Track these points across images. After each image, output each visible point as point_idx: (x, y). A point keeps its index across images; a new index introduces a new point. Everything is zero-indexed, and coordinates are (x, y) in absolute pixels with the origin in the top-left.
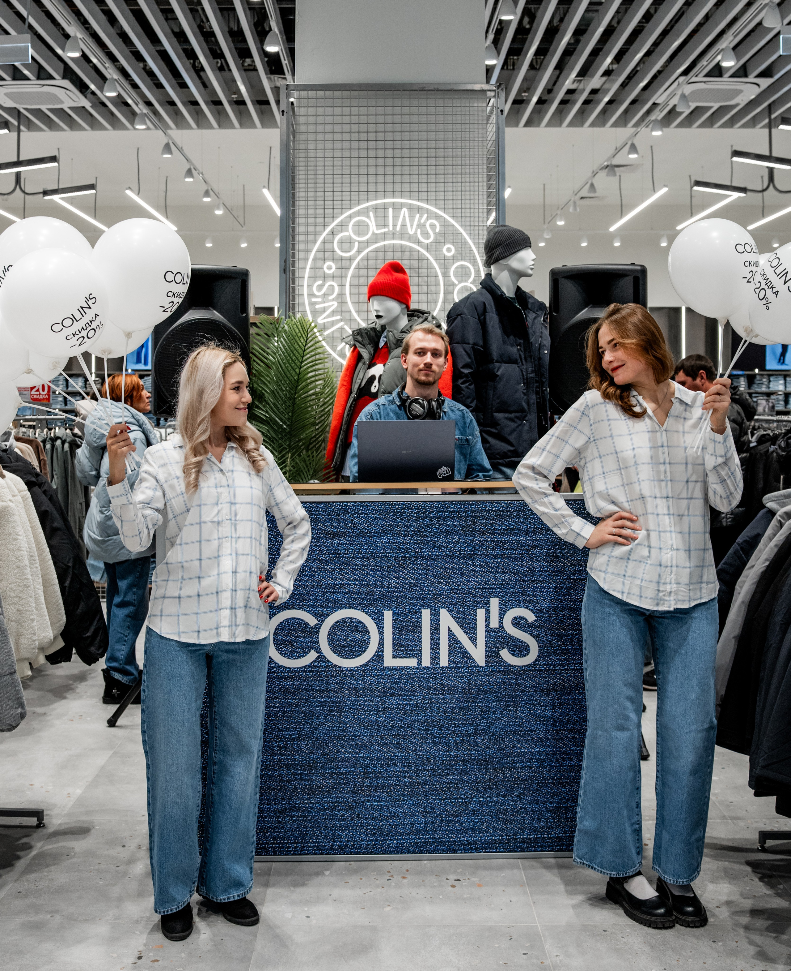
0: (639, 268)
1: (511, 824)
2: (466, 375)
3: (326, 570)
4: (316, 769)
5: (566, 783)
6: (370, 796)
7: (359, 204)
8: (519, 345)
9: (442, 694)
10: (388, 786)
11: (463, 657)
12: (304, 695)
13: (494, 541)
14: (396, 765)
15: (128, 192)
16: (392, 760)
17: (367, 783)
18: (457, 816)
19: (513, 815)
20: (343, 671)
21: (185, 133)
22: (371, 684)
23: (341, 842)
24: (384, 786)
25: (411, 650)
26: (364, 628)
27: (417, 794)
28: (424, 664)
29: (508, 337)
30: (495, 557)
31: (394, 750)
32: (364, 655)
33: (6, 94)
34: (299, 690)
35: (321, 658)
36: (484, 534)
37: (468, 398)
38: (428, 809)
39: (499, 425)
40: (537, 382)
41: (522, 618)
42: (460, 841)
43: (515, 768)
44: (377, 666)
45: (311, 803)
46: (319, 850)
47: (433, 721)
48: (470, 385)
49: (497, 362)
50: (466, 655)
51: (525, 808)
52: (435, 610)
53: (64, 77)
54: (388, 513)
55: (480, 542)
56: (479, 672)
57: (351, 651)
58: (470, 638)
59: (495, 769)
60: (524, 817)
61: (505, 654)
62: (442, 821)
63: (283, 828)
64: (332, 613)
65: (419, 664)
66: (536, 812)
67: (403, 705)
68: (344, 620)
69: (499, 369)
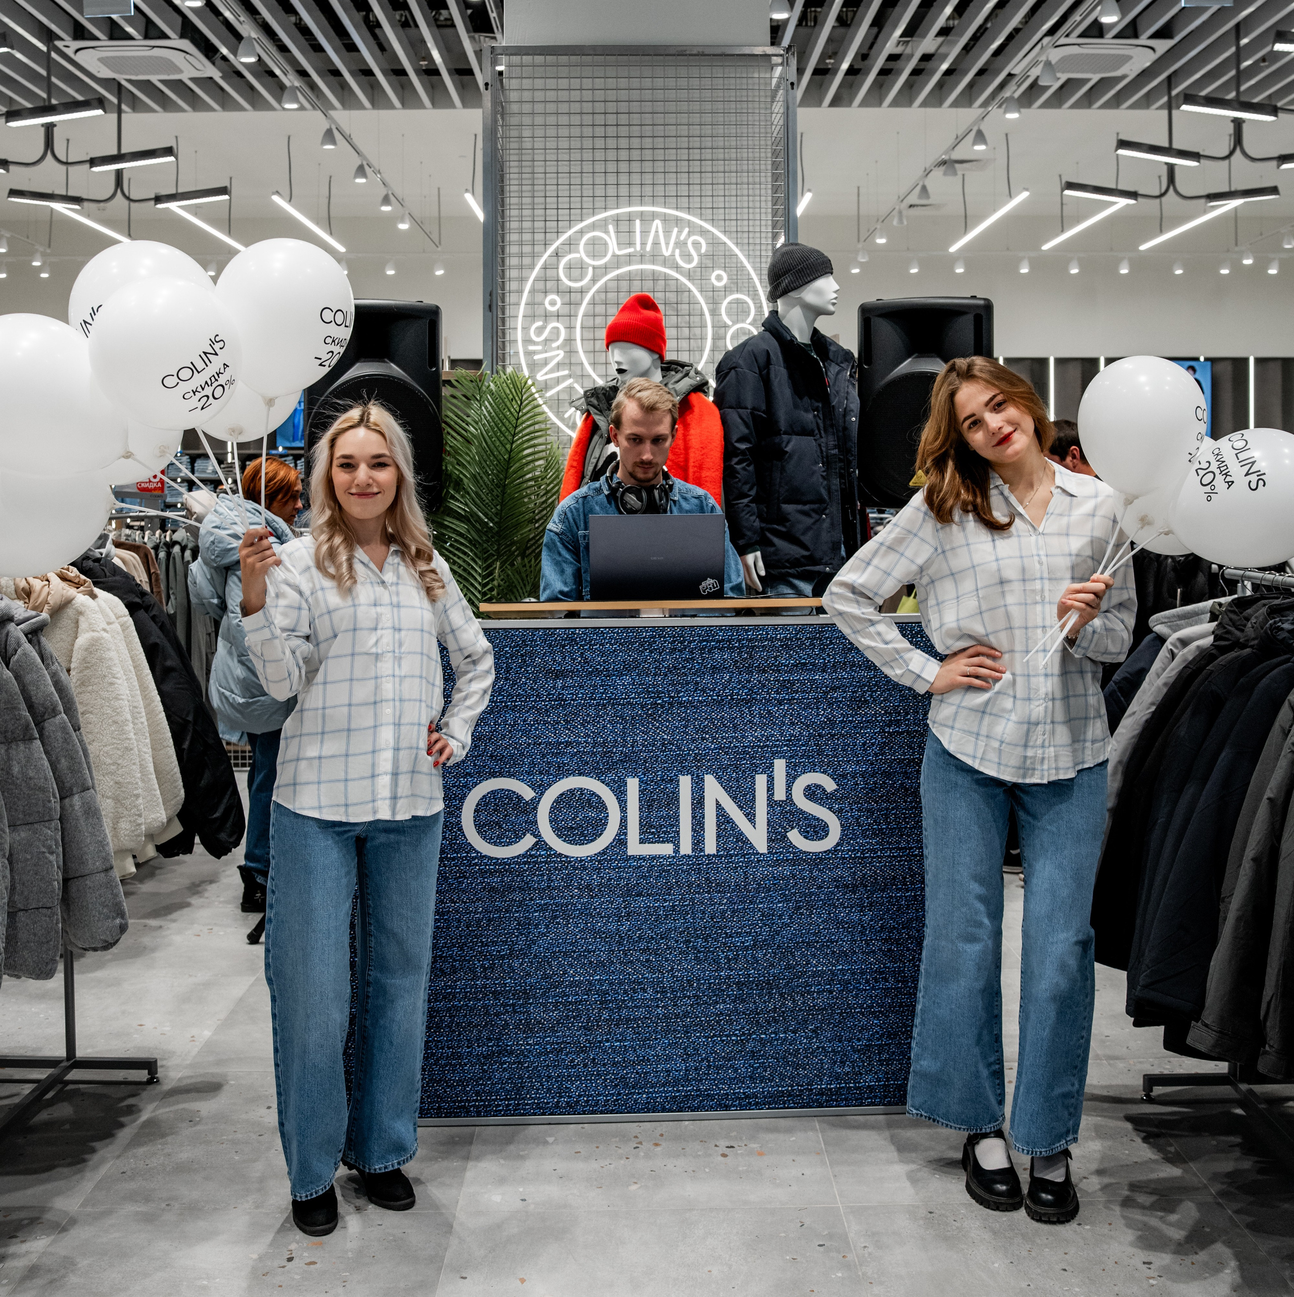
0: (982, 302)
1: (805, 1069)
2: (743, 452)
3: (546, 722)
4: (535, 997)
5: (880, 1012)
6: (609, 1033)
7: (594, 214)
8: (817, 409)
9: (709, 892)
10: (635, 1019)
11: (737, 841)
12: (518, 896)
13: (778, 681)
14: (644, 990)
15: (276, 198)
16: (639, 984)
17: (605, 1015)
18: (729, 1060)
19: (807, 1057)
20: (570, 862)
21: (355, 114)
22: (610, 879)
23: (570, 1097)
24: (628, 1020)
25: (664, 832)
26: (600, 803)
27: (675, 1031)
28: (682, 852)
29: (801, 399)
31: (643, 970)
32: (599, 840)
33: (101, 60)
34: (510, 889)
35: (540, 844)
36: (764, 671)
37: (745, 483)
38: (690, 1051)
39: (788, 520)
40: (841, 460)
41: (818, 786)
42: (734, 1094)
44: (618, 854)
45: (528, 1044)
46: (540, 1108)
47: (696, 930)
48: (748, 465)
49: (785, 433)
50: (741, 838)
51: (823, 1048)
52: (698, 776)
53: (182, 36)
54: (632, 643)
55: (760, 682)
56: (758, 861)
57: (582, 834)
58: (747, 815)
59: (781, 995)
60: (822, 1060)
61: (795, 837)
62: (709, 1066)
63: (489, 1079)
64: (555, 781)
65: (677, 851)
66: (839, 1052)
67: (654, 907)
68: (572, 791)
69: (788, 443)
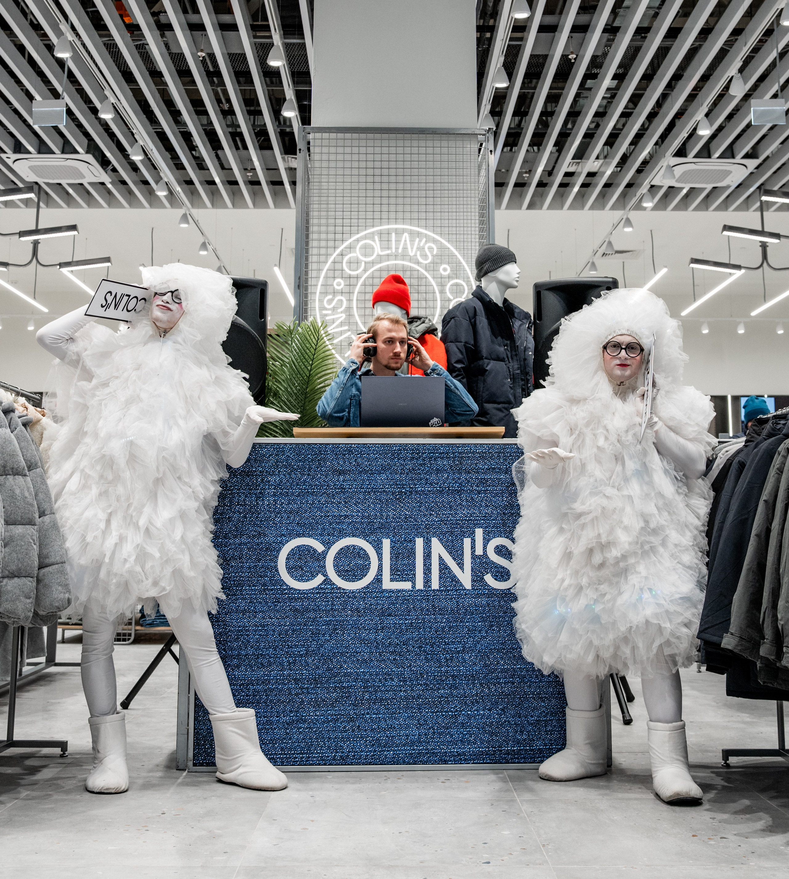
0: (610, 279)
1: (496, 736)
2: (459, 370)
3: (332, 503)
4: (321, 683)
5: (545, 697)
6: (369, 709)
7: (366, 230)
8: (506, 345)
9: (434, 614)
10: (386, 699)
11: (452, 581)
12: (312, 615)
13: (478, 478)
14: (392, 679)
16: (389, 675)
17: (367, 696)
18: (447, 729)
19: (498, 728)
20: (346, 593)
21: (202, 210)
22: (371, 605)
23: (343, 752)
24: (382, 700)
25: (406, 575)
26: (365, 554)
27: (412, 708)
28: (418, 587)
29: (496, 338)
30: (479, 492)
31: (392, 666)
32: (364, 579)
34: (307, 610)
35: (327, 581)
36: (469, 473)
38: (422, 722)
39: (488, 414)
41: (503, 546)
42: (450, 752)
43: (499, 683)
44: (376, 588)
45: (316, 715)
46: (323, 760)
47: (426, 639)
49: (486, 358)
50: (454, 579)
51: (509, 721)
52: (427, 538)
53: (87, 152)
54: (387, 454)
55: (466, 479)
56: (466, 594)
57: (354, 575)
58: (458, 564)
59: (481, 684)
60: (507, 730)
61: (489, 579)
62: (434, 733)
63: (290, 739)
64: (337, 541)
65: (414, 586)
66: (519, 724)
67: (399, 624)
68: (348, 547)
69: (488, 365)
